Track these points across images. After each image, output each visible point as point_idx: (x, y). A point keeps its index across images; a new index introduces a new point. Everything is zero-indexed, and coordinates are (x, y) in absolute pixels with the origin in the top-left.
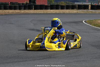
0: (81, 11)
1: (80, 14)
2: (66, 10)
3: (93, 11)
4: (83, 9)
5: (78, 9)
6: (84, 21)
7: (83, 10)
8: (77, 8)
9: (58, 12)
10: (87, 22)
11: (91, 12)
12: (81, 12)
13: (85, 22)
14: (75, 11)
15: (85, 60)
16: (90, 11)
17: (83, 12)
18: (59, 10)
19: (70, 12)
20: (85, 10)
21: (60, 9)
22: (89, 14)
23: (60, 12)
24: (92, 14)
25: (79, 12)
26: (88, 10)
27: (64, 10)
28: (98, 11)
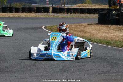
0: (40, 14)
1: (39, 18)
2: (21, 13)
3: (55, 15)
4: (43, 12)
5: (36, 13)
6: (44, 27)
7: (43, 14)
8: (35, 11)
9: (12, 16)
10: (47, 28)
11: (52, 17)
12: (40, 16)
13: (45, 29)
14: (32, 15)
15: (44, 74)
16: (51, 15)
17: (42, 16)
18: (12, 13)
19: (27, 16)
20: (45, 14)
21: (14, 12)
22: (50, 18)
23: (15, 16)
24: (54, 18)
25: (37, 16)
26: (48, 13)
27: (19, 13)
28: (60, 15)
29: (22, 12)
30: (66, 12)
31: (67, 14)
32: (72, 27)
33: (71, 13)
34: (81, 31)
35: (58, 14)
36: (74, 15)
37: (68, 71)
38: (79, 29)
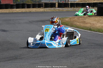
0: (48, 9)
3: (61, 9)
4: (50, 7)
5: (44, 8)
7: (50, 8)
8: (44, 7)
9: (25, 11)
12: (48, 11)
14: (41, 10)
15: (52, 60)
16: (57, 9)
17: (50, 11)
18: (25, 9)
19: (37, 11)
20: (52, 8)
21: (26, 7)
22: (57, 12)
23: (27, 11)
24: (59, 12)
25: (46, 11)
26: (55, 8)
27: (30, 9)
28: (65, 9)
29: (33, 8)
30: (70, 7)
31: (70, 8)
32: (75, 19)
33: (74, 7)
34: (83, 22)
35: (63, 8)
36: (77, 8)
37: (72, 56)
38: (81, 21)
